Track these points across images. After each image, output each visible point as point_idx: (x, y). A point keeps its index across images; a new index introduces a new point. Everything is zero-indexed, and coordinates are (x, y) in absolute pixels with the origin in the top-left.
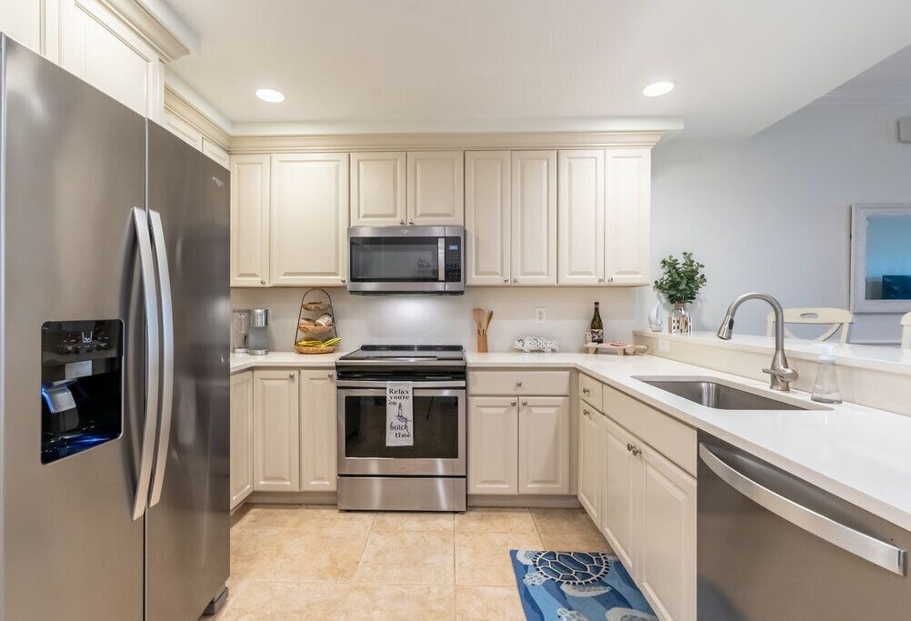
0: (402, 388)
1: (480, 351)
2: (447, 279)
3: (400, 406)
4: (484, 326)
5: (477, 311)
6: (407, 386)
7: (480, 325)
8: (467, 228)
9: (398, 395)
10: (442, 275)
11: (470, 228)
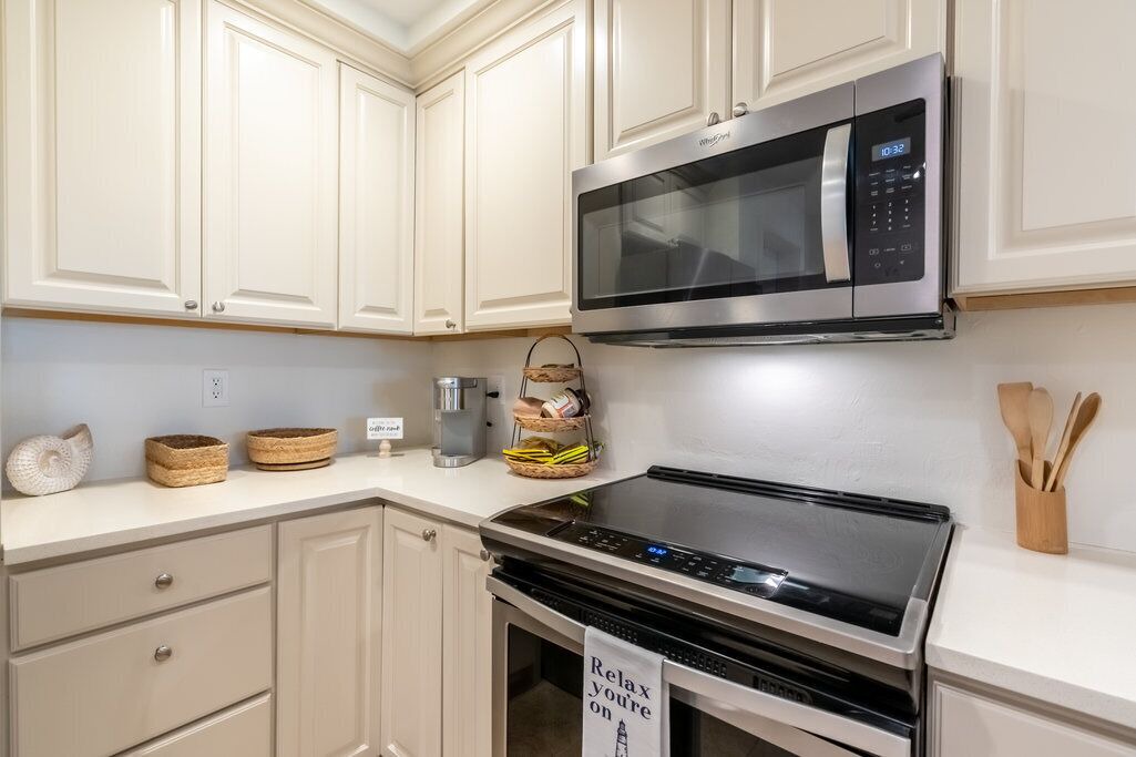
0: (631, 671)
1: (1027, 541)
2: (861, 274)
3: (622, 733)
4: (1051, 449)
5: (1018, 395)
6: (650, 671)
7: (1028, 445)
8: (960, 69)
9: (615, 687)
10: (836, 262)
11: (980, 65)
